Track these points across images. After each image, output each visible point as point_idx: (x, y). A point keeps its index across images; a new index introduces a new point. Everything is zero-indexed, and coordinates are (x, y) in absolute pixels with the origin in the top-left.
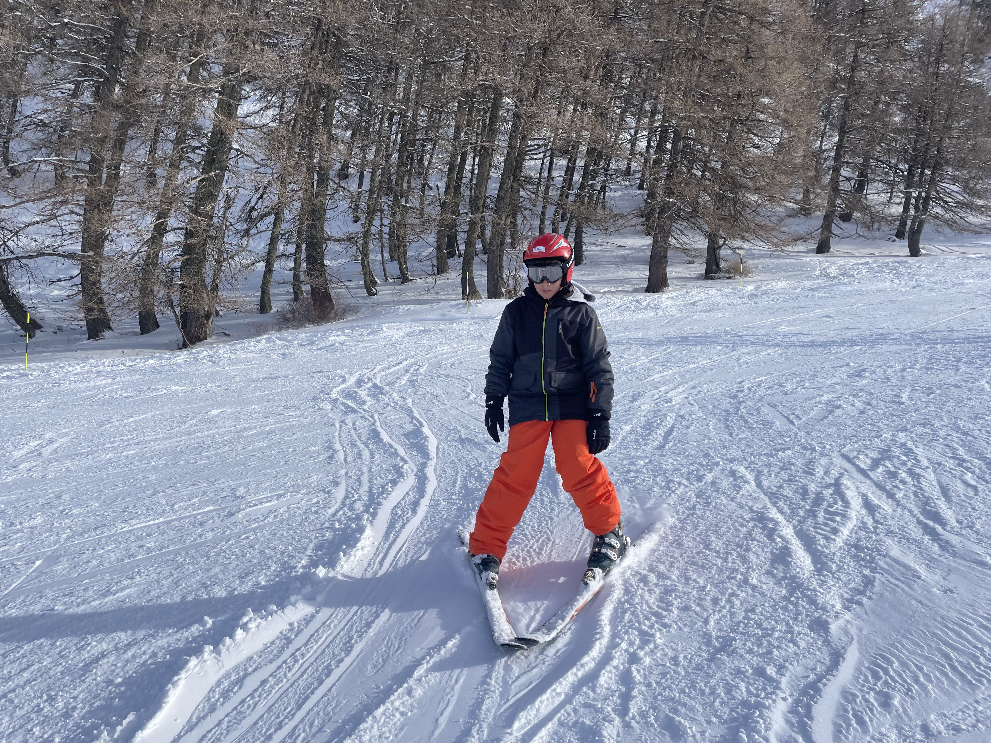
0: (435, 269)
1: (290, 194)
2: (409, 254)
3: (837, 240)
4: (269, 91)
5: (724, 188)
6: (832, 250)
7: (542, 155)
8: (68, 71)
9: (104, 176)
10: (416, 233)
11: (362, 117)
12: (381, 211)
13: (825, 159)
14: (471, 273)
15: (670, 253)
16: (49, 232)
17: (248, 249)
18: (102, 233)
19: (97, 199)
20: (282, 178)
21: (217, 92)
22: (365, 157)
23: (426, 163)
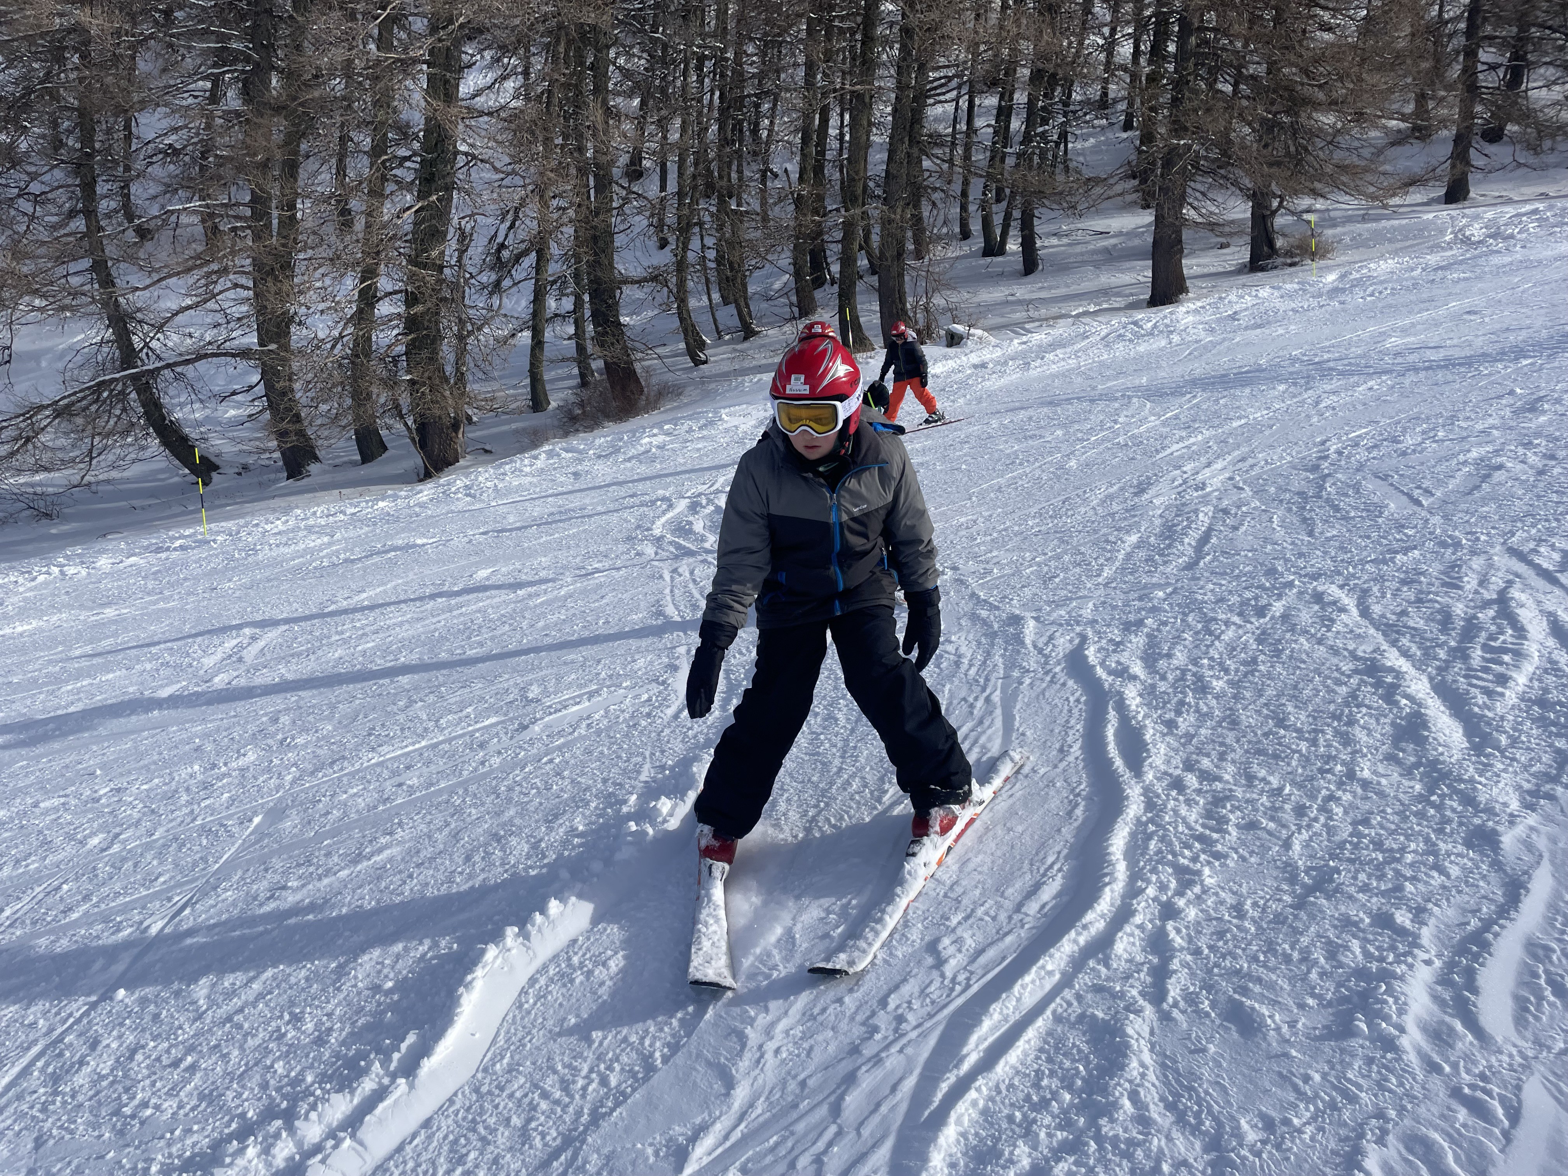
0: (796, 310)
1: (555, 216)
2: (751, 289)
3: (1479, 176)
4: (504, 49)
5: (1274, 109)
6: (1472, 194)
7: (955, 93)
8: (199, 61)
9: (275, 222)
10: (759, 254)
11: (653, 70)
12: (701, 224)
13: (1451, 36)
14: (853, 310)
15: (1186, 234)
16: (209, 320)
17: (502, 312)
18: (283, 314)
19: (268, 260)
20: (540, 191)
21: (424, 62)
22: (665, 137)
23: (764, 134)
